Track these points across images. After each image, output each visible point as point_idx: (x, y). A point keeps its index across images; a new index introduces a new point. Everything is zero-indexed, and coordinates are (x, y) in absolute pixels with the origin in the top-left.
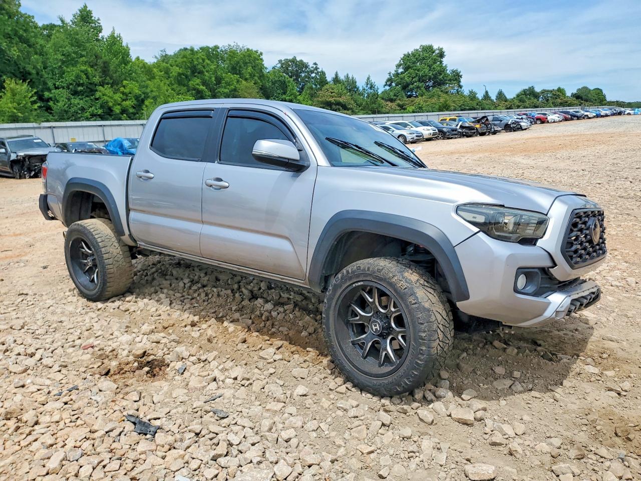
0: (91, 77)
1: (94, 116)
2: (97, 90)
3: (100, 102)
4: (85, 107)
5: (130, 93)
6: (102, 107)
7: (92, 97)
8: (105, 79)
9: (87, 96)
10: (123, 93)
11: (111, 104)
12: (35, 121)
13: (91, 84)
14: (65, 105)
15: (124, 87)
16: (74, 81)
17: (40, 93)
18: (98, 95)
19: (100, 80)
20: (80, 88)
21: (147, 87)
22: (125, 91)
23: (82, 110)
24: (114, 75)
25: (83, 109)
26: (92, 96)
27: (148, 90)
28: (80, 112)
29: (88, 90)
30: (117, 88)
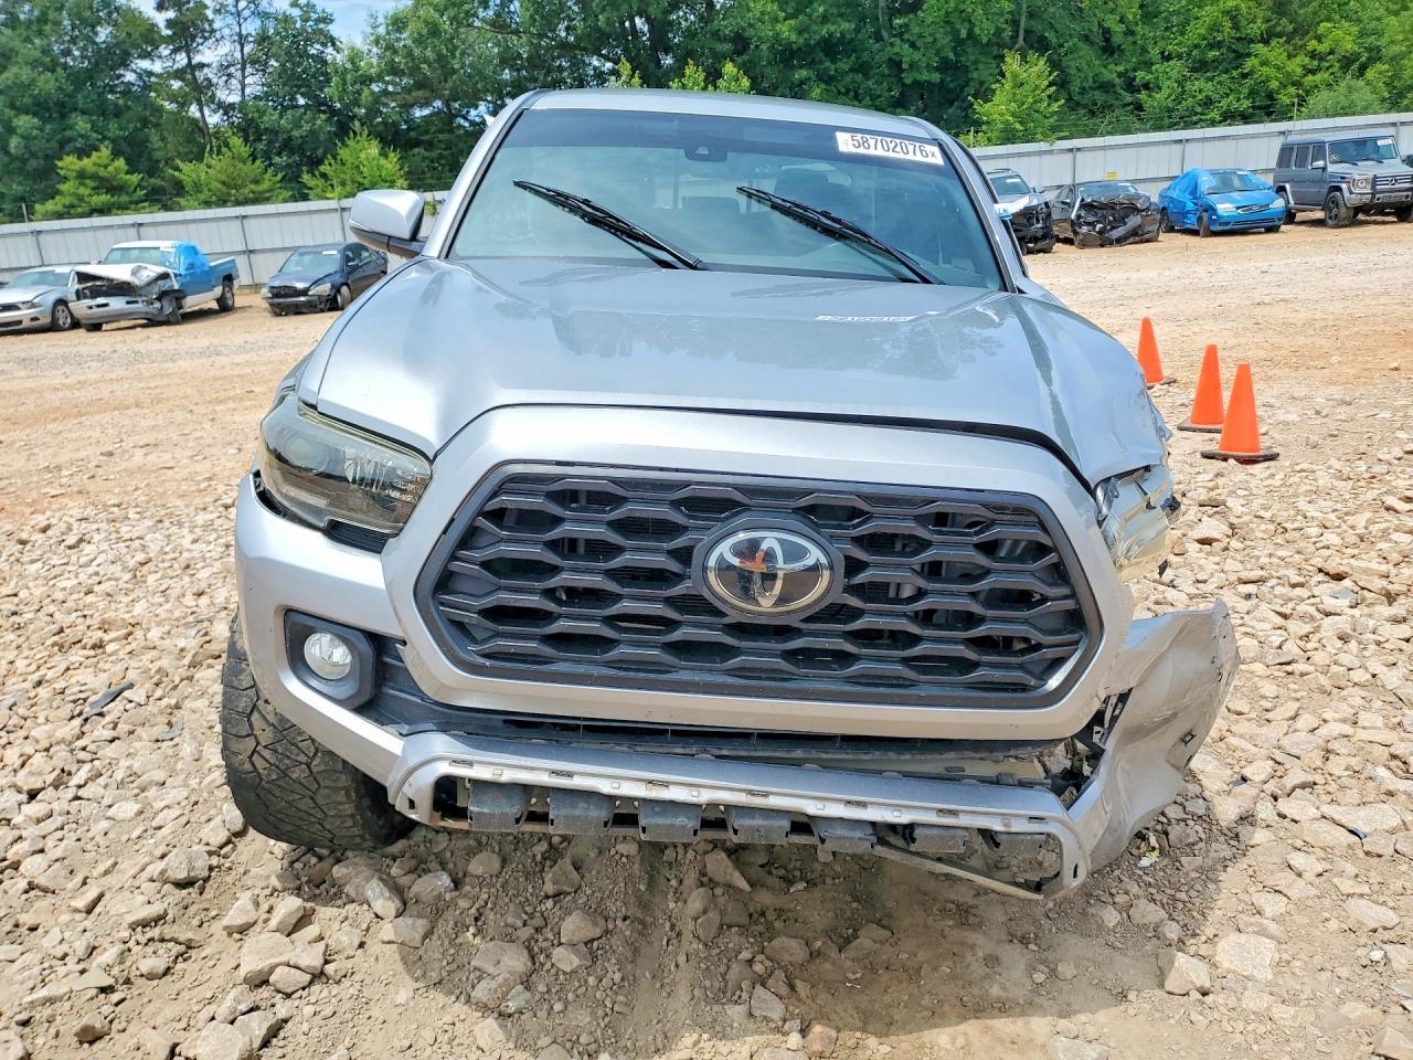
0: (1243, 23)
1: (1229, 117)
2: (1249, 55)
3: (1249, 82)
4: (1215, 96)
5: (1332, 52)
6: (1252, 93)
7: (1235, 73)
8: (1278, 24)
9: (1226, 72)
10: (1313, 55)
11: (1274, 85)
12: (1045, 138)
13: (1239, 39)
14: (1169, 96)
15: (1319, 39)
16: (1204, 39)
17: (1131, 75)
18: (1250, 63)
19: (1264, 27)
20: (1212, 54)
21: (1379, 34)
22: (1319, 48)
23: (1206, 104)
24: (1301, 12)
25: (1208, 103)
26: (1236, 68)
27: (1383, 42)
28: (1199, 109)
29: (1232, 55)
30: (1300, 43)
